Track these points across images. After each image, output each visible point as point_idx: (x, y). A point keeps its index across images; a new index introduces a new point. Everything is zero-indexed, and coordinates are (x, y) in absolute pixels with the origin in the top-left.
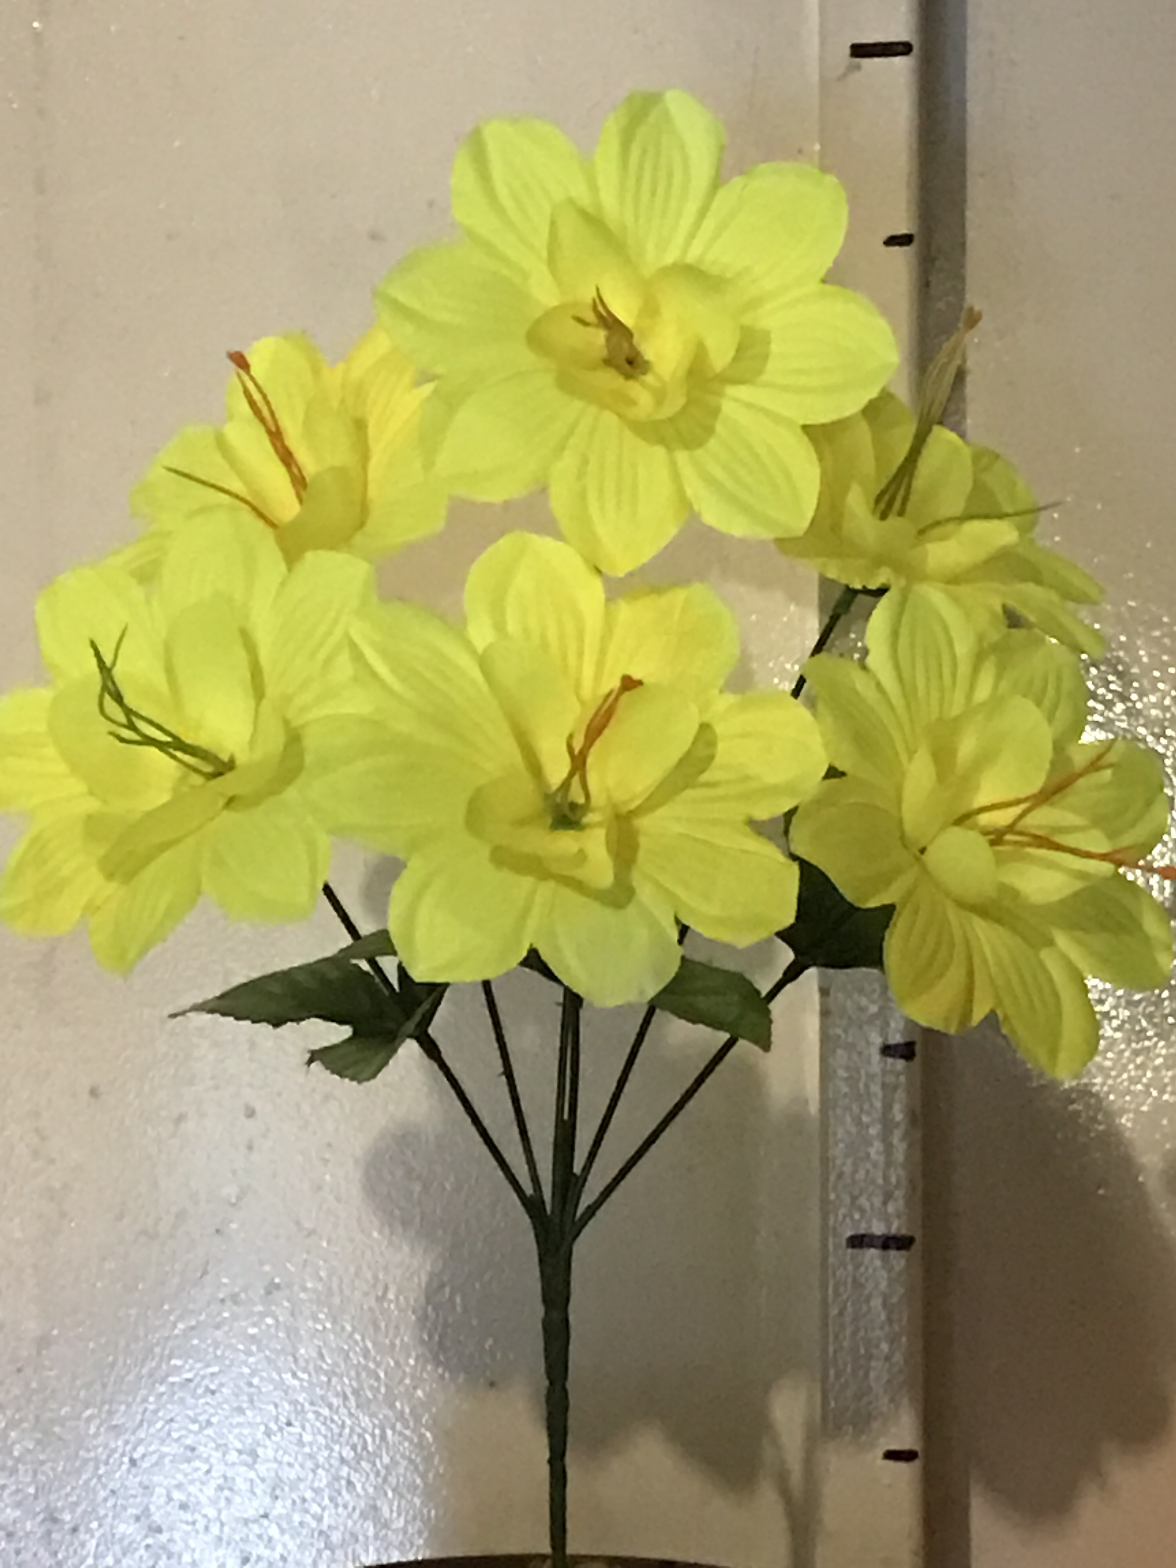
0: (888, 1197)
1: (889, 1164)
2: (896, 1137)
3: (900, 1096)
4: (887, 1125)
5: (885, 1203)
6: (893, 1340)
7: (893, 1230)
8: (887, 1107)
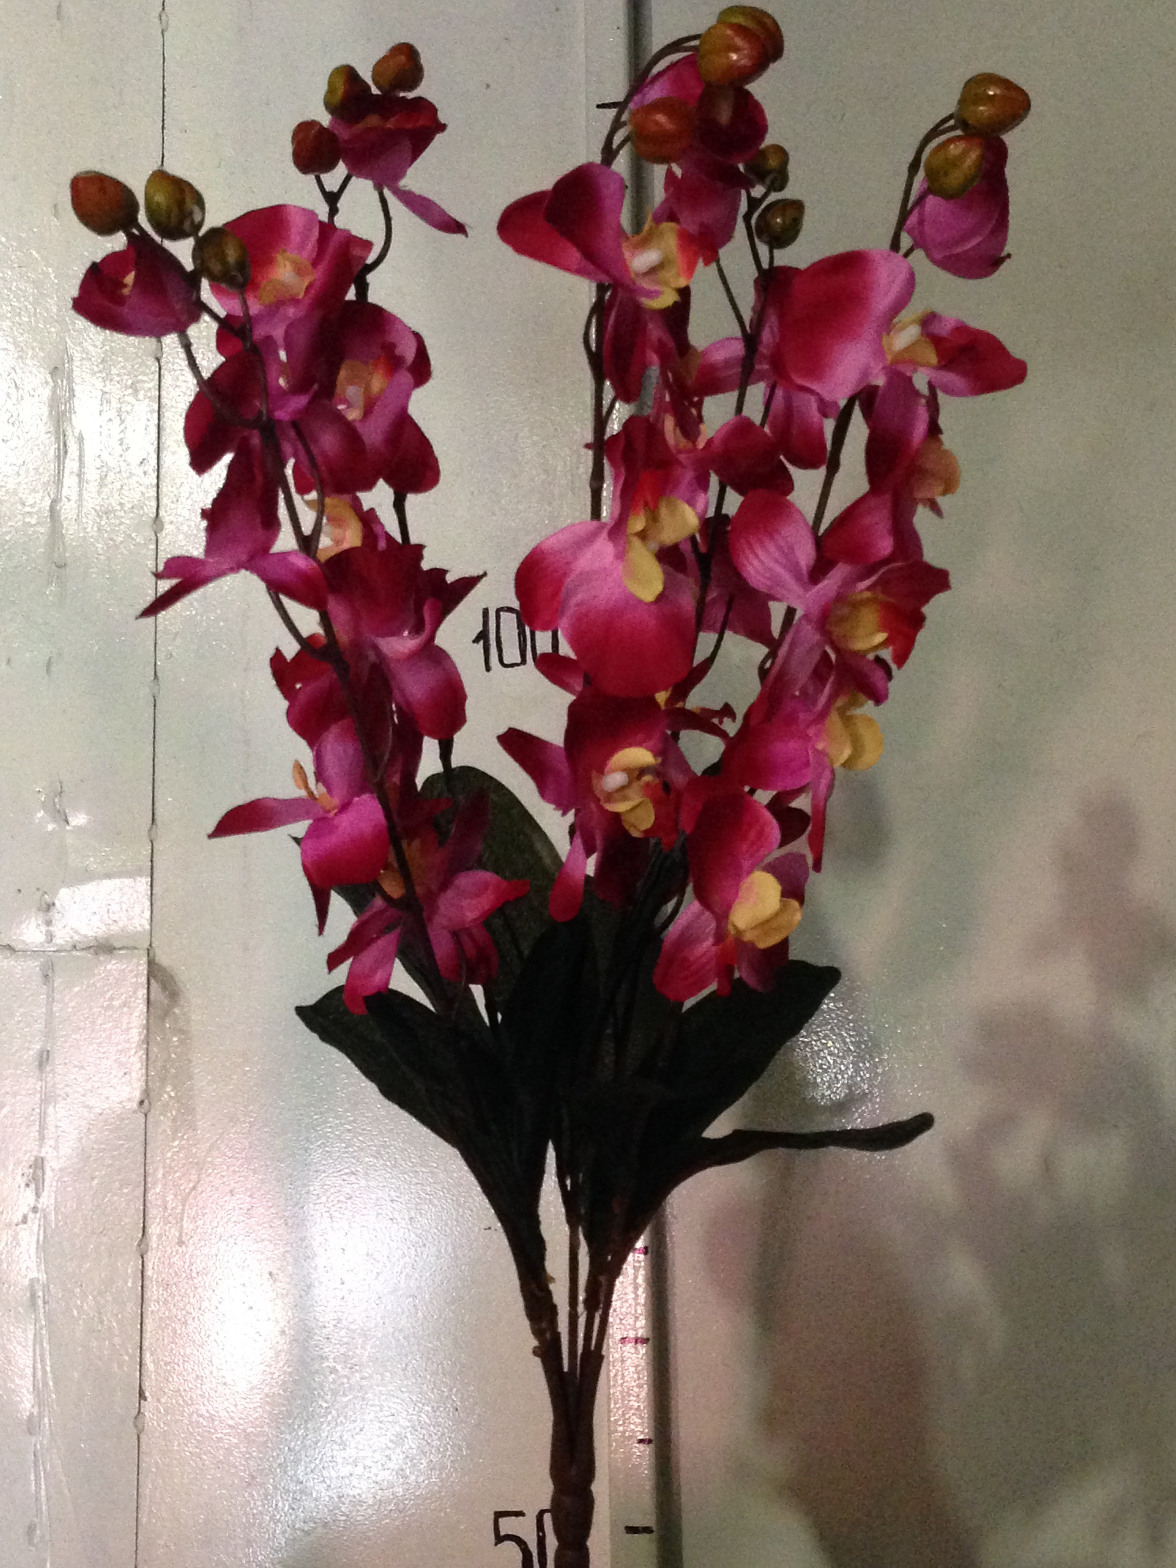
0: (637, 1318)
1: (637, 1304)
2: (640, 1291)
3: (642, 1272)
4: (636, 1288)
5: (635, 1322)
6: (640, 1386)
7: (639, 1335)
8: (636, 1278)
